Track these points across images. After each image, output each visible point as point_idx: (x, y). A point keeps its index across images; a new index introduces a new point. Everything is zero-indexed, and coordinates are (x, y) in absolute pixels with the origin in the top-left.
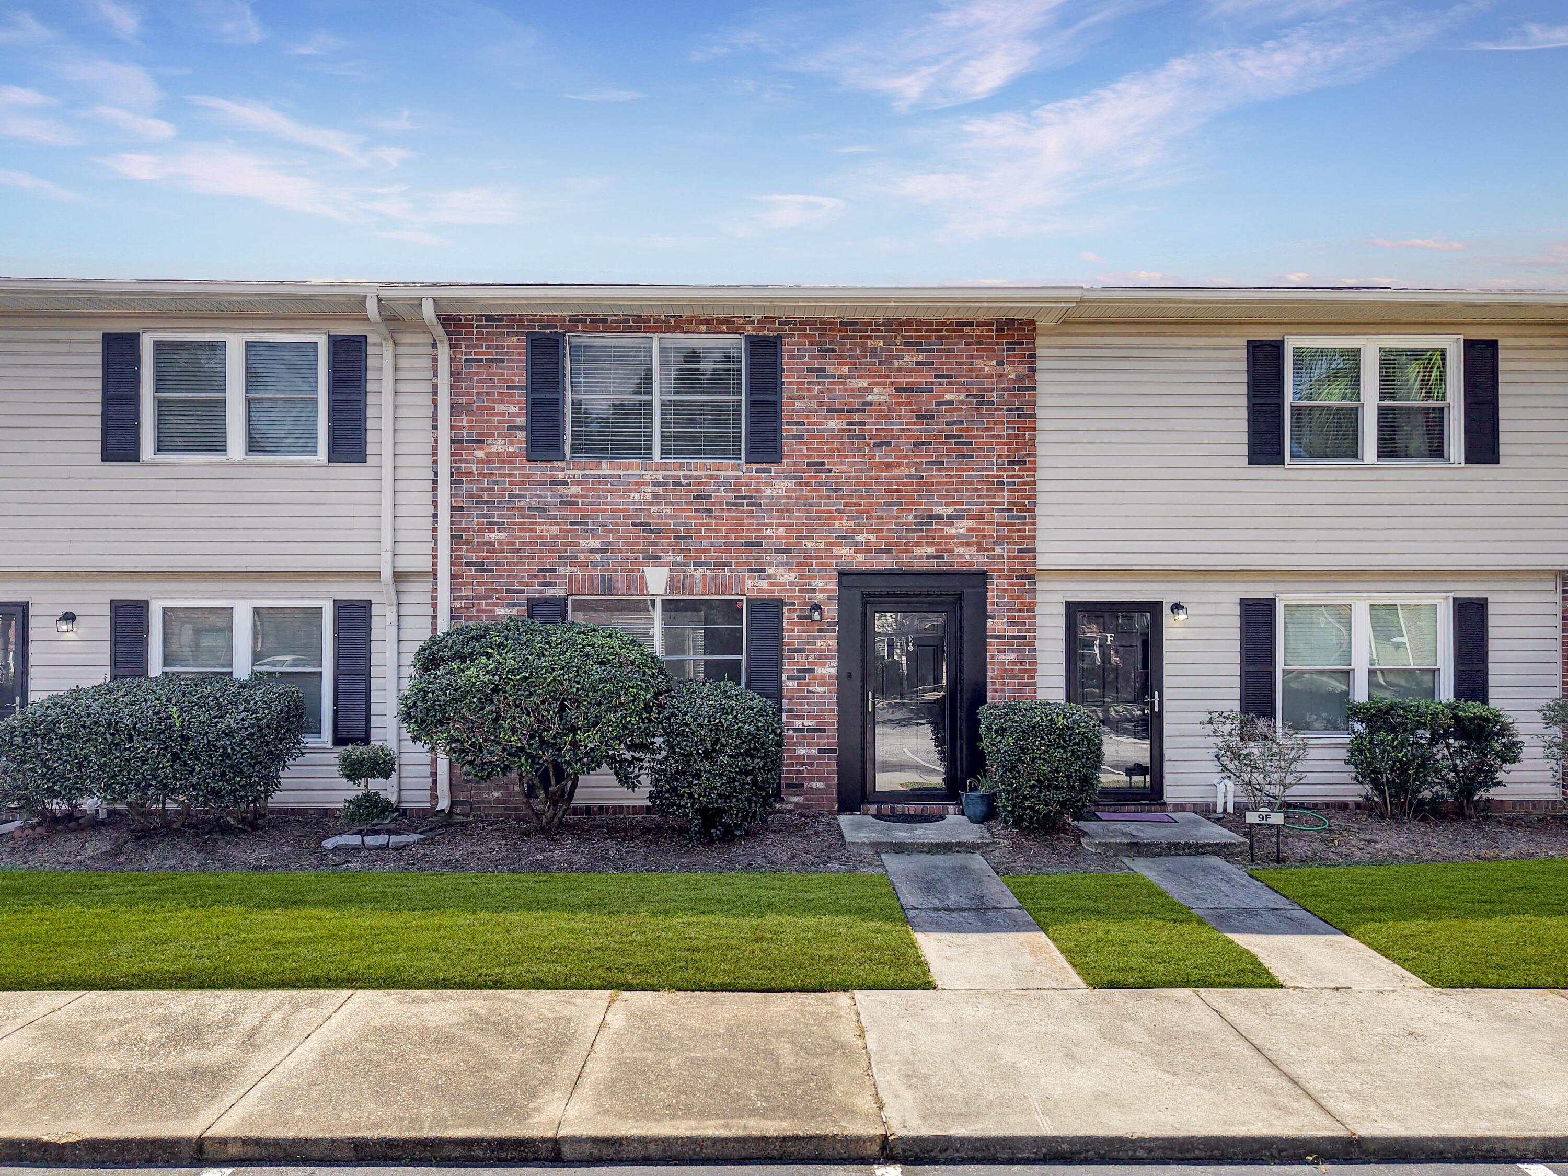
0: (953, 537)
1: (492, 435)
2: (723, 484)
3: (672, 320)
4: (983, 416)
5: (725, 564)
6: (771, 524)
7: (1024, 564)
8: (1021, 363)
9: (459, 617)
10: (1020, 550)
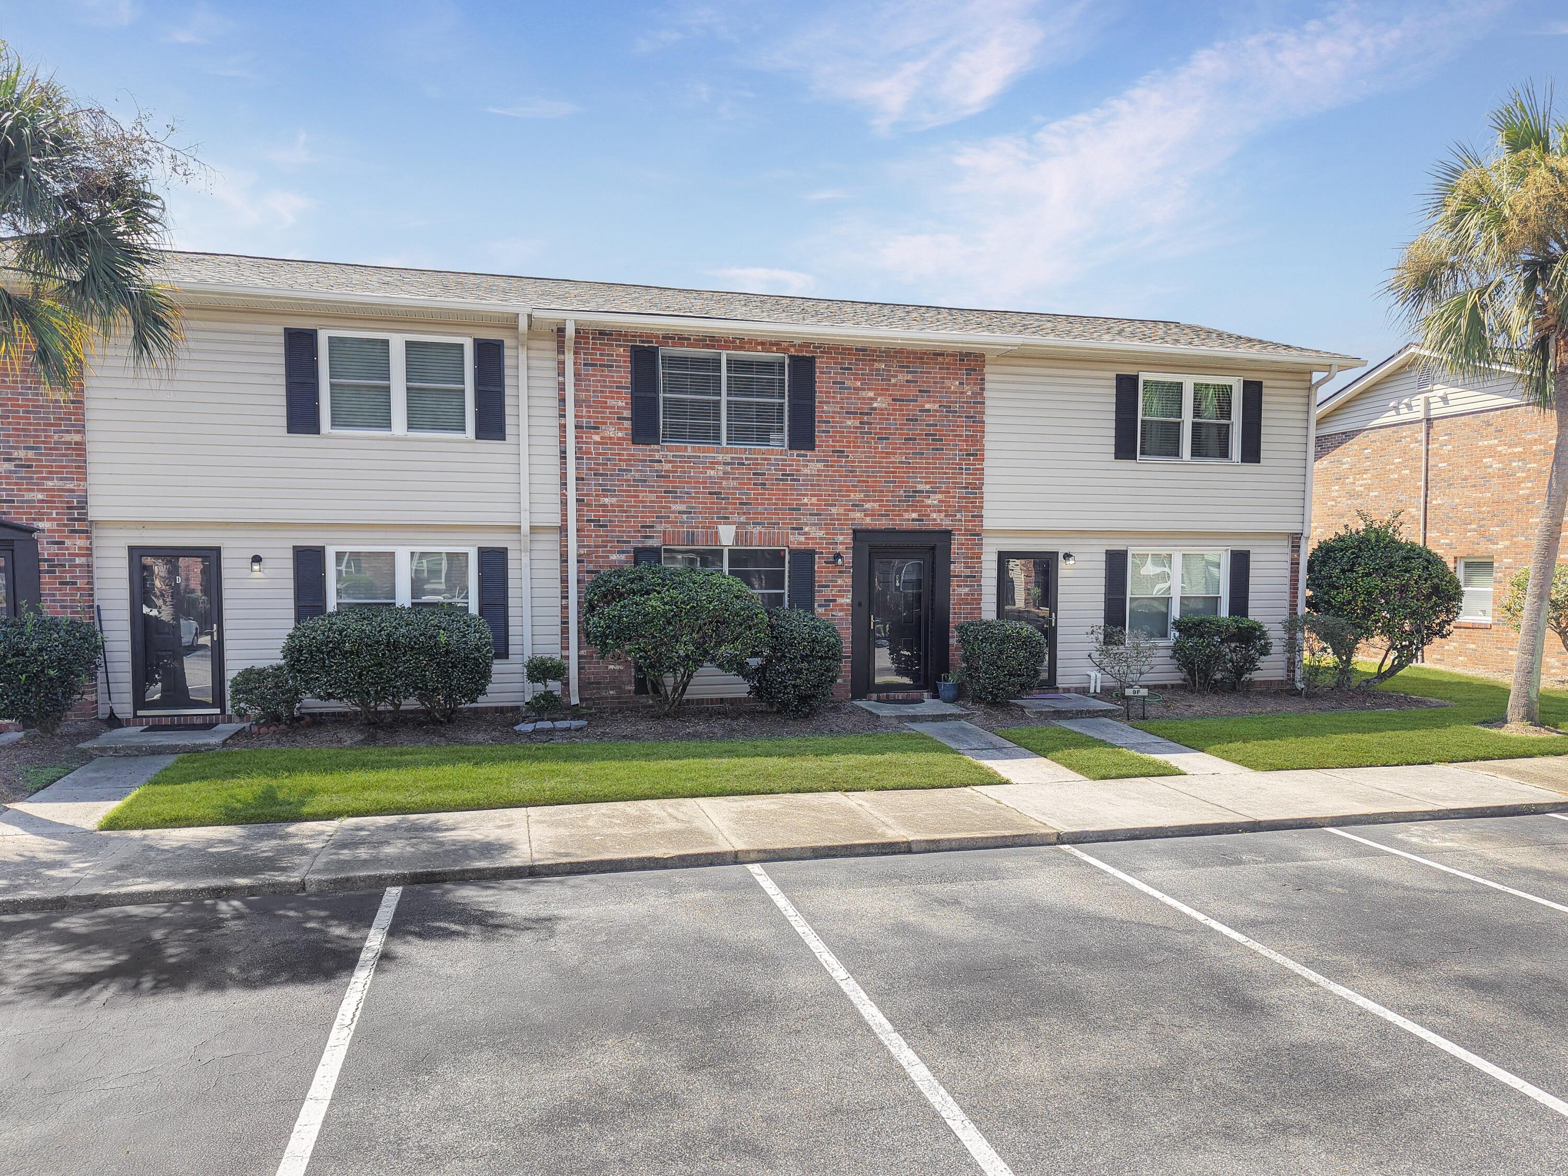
0: (929, 506)
1: (605, 423)
2: (773, 465)
3: (738, 341)
4: (950, 421)
5: (774, 524)
6: (806, 495)
7: (975, 526)
8: (975, 384)
9: (582, 561)
10: (973, 516)
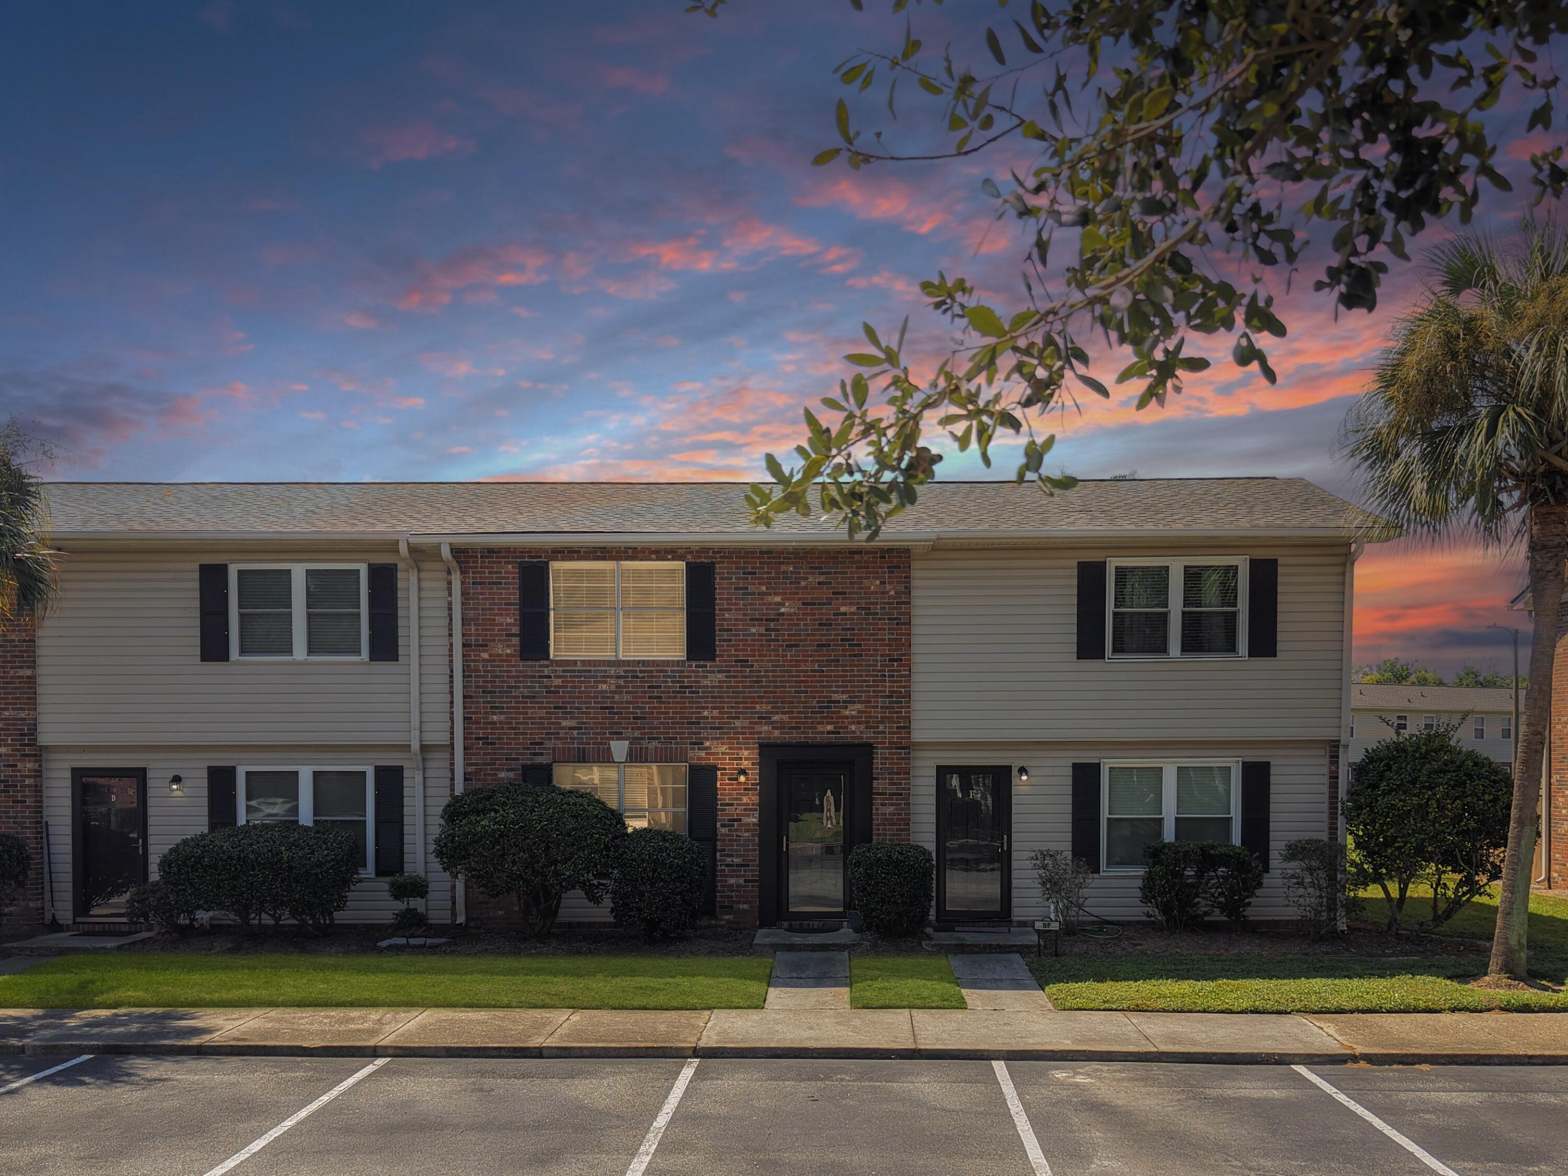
0: (847, 717)
1: (494, 641)
2: (669, 677)
3: (630, 551)
4: (870, 624)
5: (672, 739)
6: (707, 708)
7: (901, 738)
8: (898, 582)
9: (471, 779)
10: (898, 728)
